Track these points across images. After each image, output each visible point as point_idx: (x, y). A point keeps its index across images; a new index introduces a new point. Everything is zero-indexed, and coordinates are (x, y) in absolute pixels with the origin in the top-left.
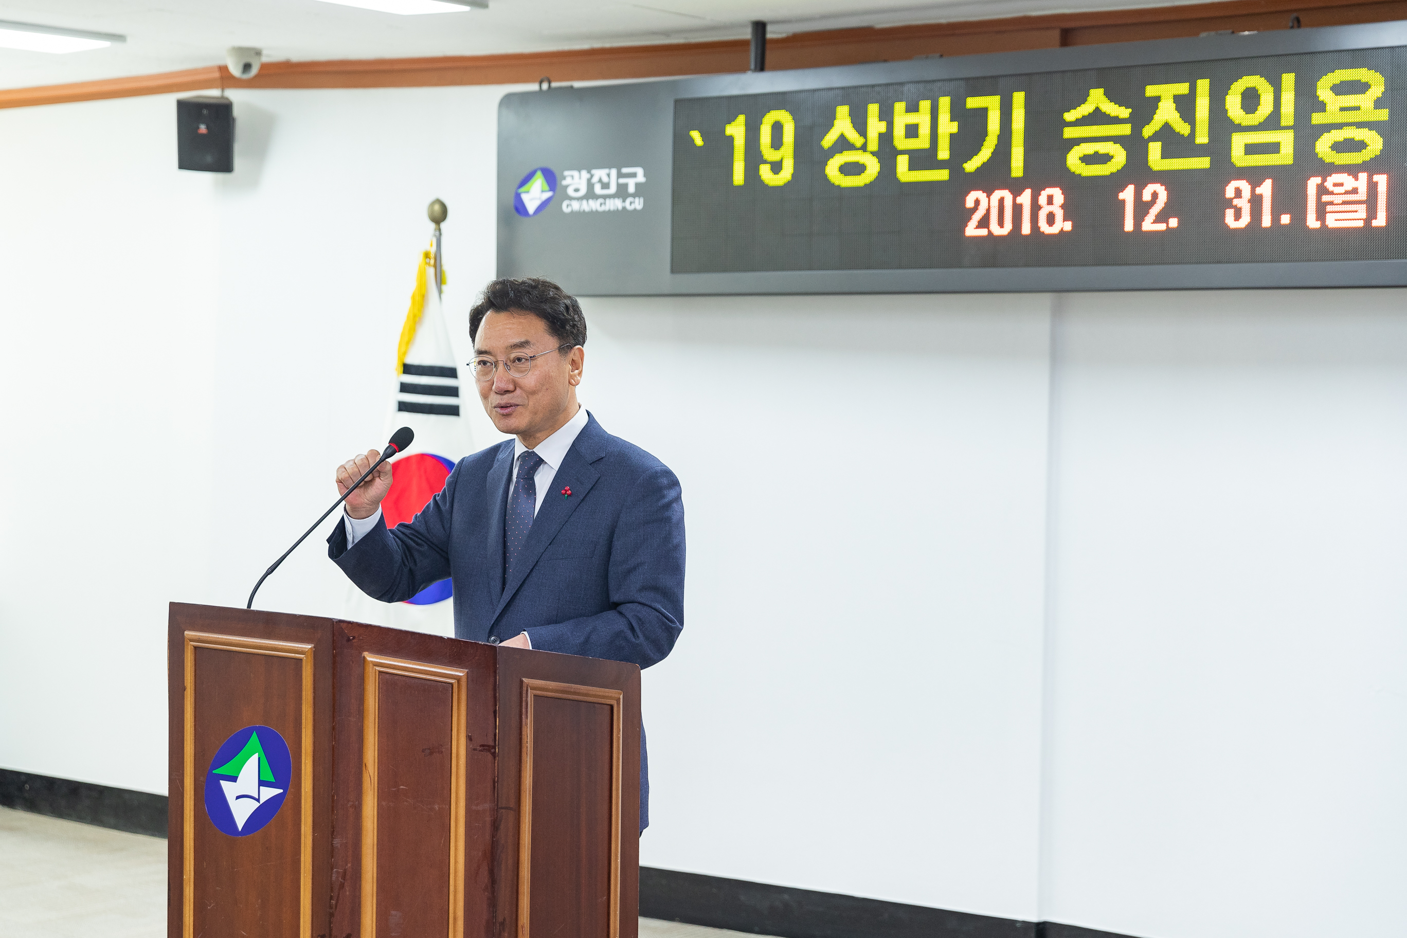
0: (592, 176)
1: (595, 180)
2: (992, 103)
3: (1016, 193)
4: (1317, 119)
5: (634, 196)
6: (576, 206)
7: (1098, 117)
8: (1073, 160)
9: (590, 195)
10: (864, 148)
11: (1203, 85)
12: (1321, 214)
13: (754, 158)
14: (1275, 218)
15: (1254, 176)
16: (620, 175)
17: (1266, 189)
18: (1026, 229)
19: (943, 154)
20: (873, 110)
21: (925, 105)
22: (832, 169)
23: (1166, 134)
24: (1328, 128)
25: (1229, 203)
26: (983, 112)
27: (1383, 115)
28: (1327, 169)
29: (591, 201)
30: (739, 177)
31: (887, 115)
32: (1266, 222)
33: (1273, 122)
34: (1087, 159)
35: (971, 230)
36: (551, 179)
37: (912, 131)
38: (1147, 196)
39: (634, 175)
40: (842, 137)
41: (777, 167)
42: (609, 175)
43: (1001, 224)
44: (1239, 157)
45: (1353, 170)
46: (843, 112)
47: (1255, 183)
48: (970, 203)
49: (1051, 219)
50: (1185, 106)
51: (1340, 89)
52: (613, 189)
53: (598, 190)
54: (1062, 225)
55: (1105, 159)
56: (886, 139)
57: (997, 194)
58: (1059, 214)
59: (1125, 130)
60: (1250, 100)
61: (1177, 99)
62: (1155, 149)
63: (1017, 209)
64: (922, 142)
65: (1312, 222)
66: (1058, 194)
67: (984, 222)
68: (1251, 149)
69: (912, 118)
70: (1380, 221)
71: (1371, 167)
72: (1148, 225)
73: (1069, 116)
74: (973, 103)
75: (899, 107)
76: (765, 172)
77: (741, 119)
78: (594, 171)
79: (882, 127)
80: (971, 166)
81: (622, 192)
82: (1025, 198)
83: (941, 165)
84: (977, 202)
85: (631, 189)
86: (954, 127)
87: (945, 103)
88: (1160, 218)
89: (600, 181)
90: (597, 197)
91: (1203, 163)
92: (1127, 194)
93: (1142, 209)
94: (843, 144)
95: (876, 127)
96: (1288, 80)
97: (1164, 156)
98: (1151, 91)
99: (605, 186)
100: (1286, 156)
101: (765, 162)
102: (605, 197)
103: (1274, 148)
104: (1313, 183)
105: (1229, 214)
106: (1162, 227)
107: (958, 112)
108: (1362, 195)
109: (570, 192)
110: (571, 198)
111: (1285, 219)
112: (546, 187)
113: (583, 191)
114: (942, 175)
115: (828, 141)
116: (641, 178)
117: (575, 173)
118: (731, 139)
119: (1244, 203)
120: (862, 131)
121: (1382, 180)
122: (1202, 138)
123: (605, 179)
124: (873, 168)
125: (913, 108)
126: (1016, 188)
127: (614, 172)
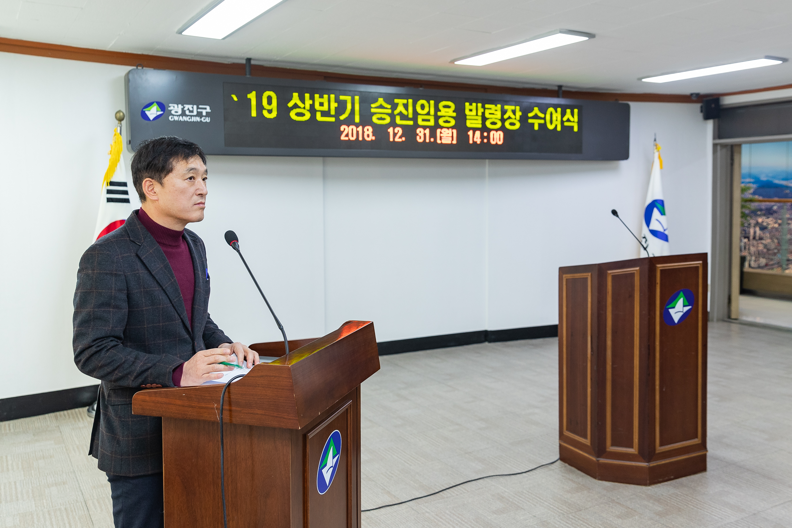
0: (184, 107)
1: (186, 109)
2: (348, 98)
3: (357, 127)
4: (439, 114)
5: (206, 116)
6: (176, 118)
7: (381, 107)
8: (375, 119)
9: (183, 114)
10: (304, 108)
11: (410, 101)
12: (441, 139)
13: (260, 107)
14: (430, 140)
15: (425, 128)
16: (198, 108)
17: (427, 131)
18: (360, 139)
19: (333, 112)
20: (307, 96)
21: (326, 96)
22: (293, 115)
23: (401, 114)
24: (441, 117)
25: (418, 135)
26: (345, 102)
27: (454, 114)
28: (442, 128)
29: (184, 117)
30: (254, 114)
31: (312, 98)
32: (427, 141)
33: (428, 114)
34: (379, 119)
35: (343, 138)
36: (162, 106)
37: (321, 104)
38: (396, 131)
39: (206, 109)
40: (296, 104)
41: (270, 111)
42: (193, 108)
43: (352, 136)
44: (420, 122)
45: (448, 128)
46: (296, 95)
47: (425, 129)
48: (342, 128)
49: (368, 136)
50: (406, 106)
51: (446, 107)
52: (195, 113)
53: (187, 113)
54: (372, 138)
55: (384, 119)
56: (312, 106)
57: (351, 127)
58: (371, 134)
59: (390, 111)
60: (423, 107)
61: (404, 104)
62: (398, 119)
63: (358, 132)
64: (325, 108)
65: (439, 141)
66: (370, 129)
67: (347, 135)
68: (423, 120)
69: (321, 100)
70: (455, 142)
71: (452, 128)
72: (397, 139)
73: (373, 105)
74: (342, 98)
75: (317, 96)
76: (265, 113)
77: (254, 93)
78: (185, 105)
79: (311, 102)
80: (342, 117)
81: (200, 115)
82: (360, 129)
83: (332, 116)
84: (345, 129)
85: (204, 114)
86: (336, 105)
87: (332, 96)
88: (400, 137)
89: (188, 109)
90: (187, 116)
91: (411, 123)
92: (391, 130)
93: (395, 135)
94: (296, 106)
95: (308, 102)
96: (432, 102)
97: (401, 120)
98: (396, 101)
99: (190, 111)
100: (432, 123)
101: (265, 109)
102: (191, 116)
103: (429, 120)
104: (439, 131)
105: (418, 137)
106: (400, 140)
107: (337, 100)
108: (451, 135)
109: (173, 112)
110: (173, 115)
111: (432, 140)
112: (159, 109)
113: (180, 112)
114: (333, 119)
115: (290, 105)
116: (208, 109)
117: (176, 106)
118: (250, 100)
119: (422, 135)
120: (304, 102)
121: (455, 131)
122: (411, 116)
123: (191, 109)
124: (308, 116)
125: (321, 97)
126: (357, 126)
127: (195, 107)
